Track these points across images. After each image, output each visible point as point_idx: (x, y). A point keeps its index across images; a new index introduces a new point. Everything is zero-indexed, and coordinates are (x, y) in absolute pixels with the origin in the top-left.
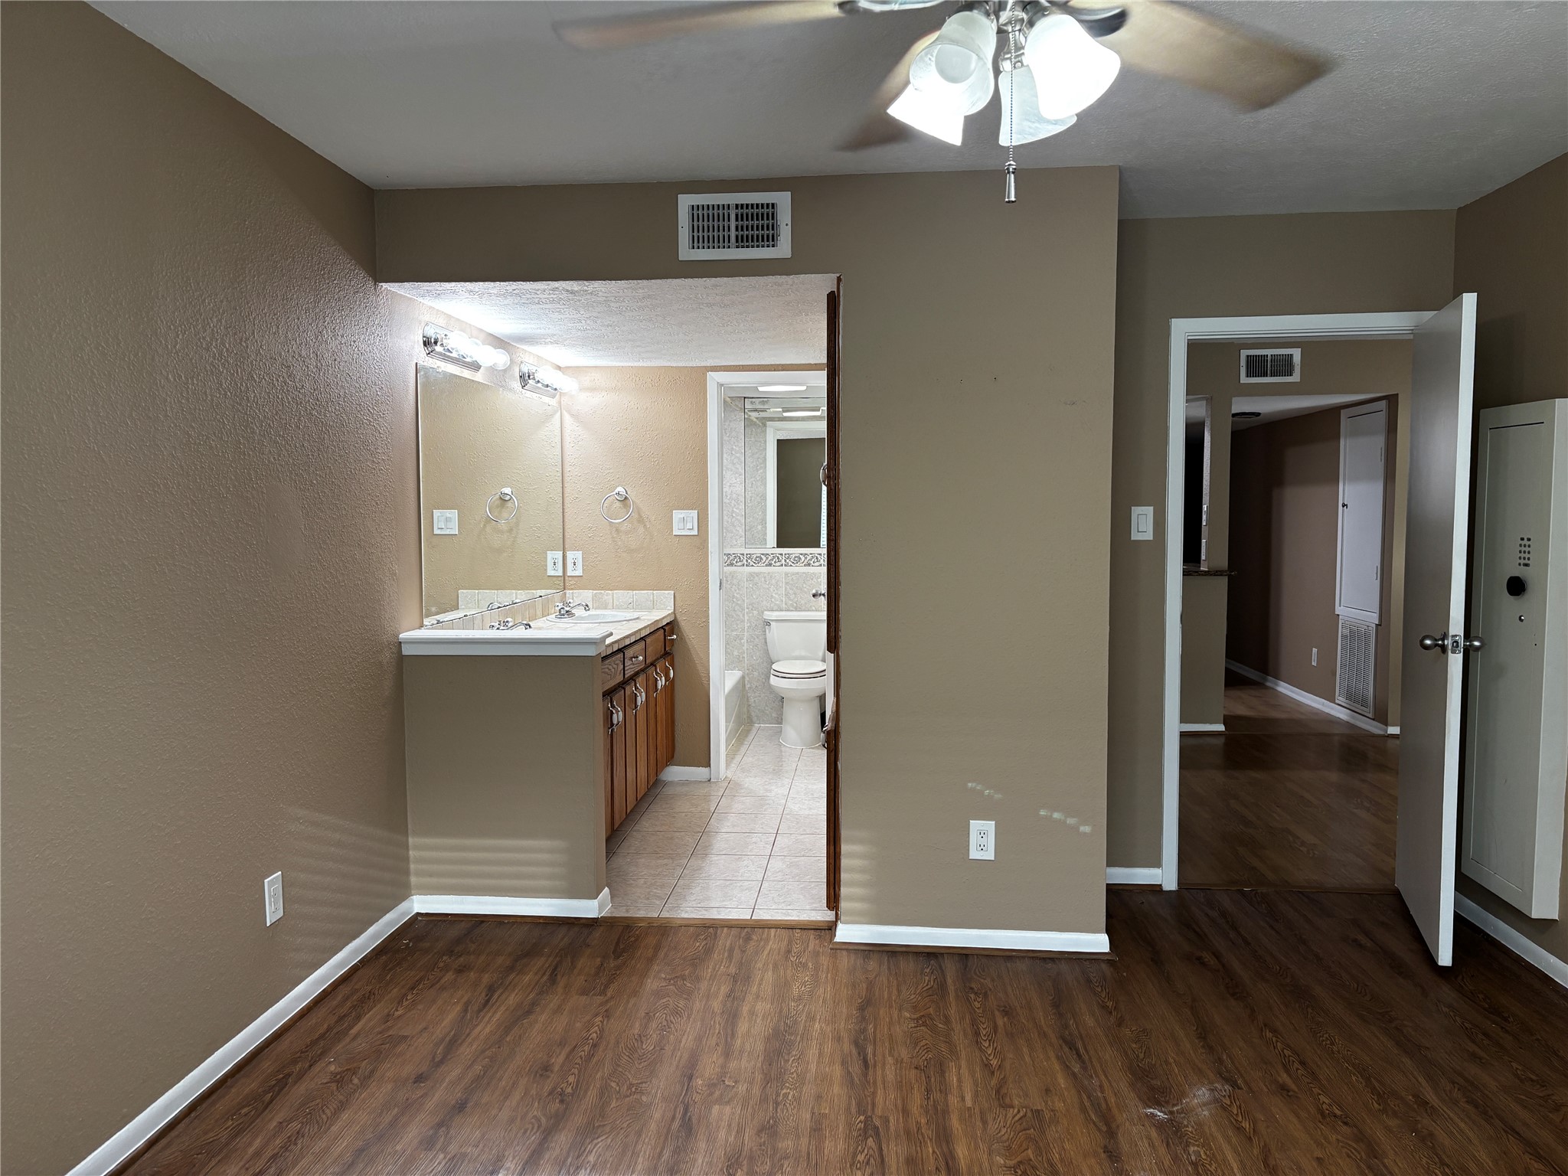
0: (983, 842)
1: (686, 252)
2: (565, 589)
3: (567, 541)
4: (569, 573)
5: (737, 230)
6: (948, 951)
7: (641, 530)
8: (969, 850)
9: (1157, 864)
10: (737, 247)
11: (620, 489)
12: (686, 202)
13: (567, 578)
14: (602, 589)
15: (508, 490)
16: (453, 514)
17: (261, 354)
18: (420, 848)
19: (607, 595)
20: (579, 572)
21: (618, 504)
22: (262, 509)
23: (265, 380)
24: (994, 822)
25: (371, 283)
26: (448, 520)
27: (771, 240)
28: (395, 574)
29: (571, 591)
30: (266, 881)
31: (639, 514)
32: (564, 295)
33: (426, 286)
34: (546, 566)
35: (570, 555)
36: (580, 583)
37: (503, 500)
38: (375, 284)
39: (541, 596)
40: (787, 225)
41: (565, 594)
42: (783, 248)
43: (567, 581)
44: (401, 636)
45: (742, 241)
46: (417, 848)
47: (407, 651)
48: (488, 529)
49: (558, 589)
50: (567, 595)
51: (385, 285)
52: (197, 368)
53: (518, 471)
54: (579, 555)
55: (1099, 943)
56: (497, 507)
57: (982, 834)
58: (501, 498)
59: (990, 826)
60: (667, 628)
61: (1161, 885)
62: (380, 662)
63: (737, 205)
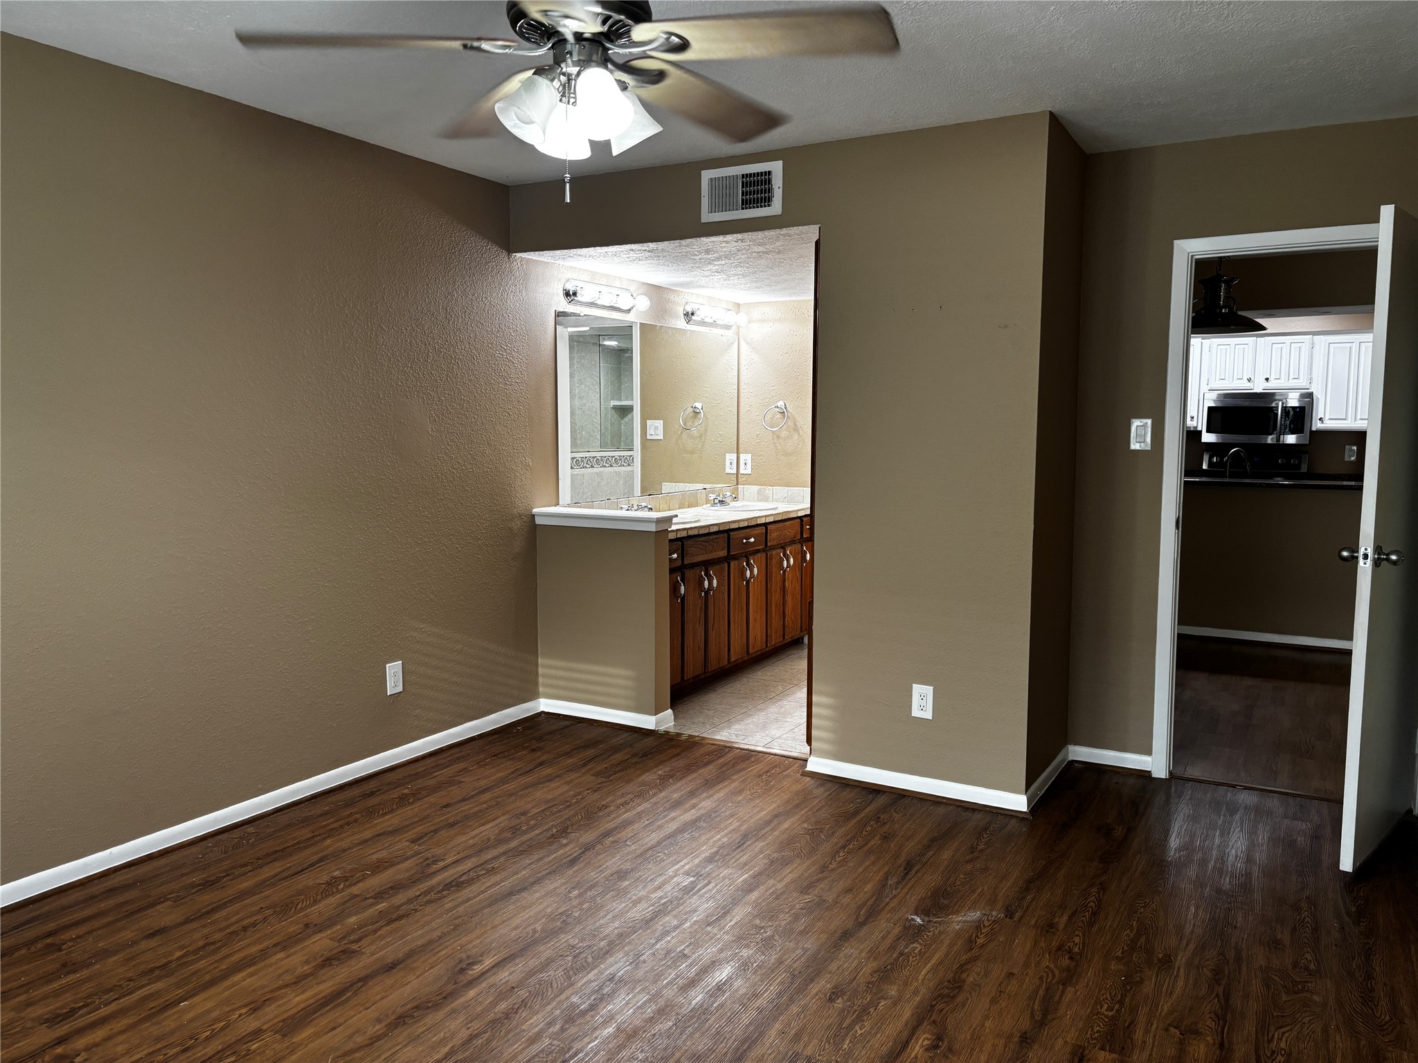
0: (923, 704)
1: (707, 216)
2: (737, 484)
3: (741, 446)
4: (742, 471)
5: (743, 195)
6: (890, 791)
7: (796, 437)
8: (911, 708)
9: (1148, 752)
10: (743, 209)
11: (781, 404)
12: (707, 175)
13: (740, 476)
14: (765, 485)
15: (699, 405)
16: (660, 423)
17: (390, 312)
18: (547, 666)
19: (769, 490)
20: (749, 471)
21: (779, 416)
22: (389, 417)
23: (394, 329)
24: (932, 688)
25: (505, 253)
26: (656, 428)
27: (767, 201)
28: (529, 466)
29: (742, 486)
30: (387, 665)
31: (795, 424)
32: (647, 254)
33: (558, 252)
34: (725, 465)
35: (742, 457)
36: (751, 480)
37: (696, 413)
38: (509, 255)
39: (705, 489)
40: (779, 188)
41: (738, 488)
42: (776, 207)
43: (740, 478)
44: (534, 510)
45: (746, 204)
46: (544, 666)
47: (538, 521)
48: (684, 436)
49: (731, 483)
50: (739, 489)
51: (518, 255)
52: (331, 324)
53: (707, 389)
54: (749, 457)
55: (1018, 802)
56: (691, 418)
57: (922, 697)
58: (694, 411)
59: (929, 690)
60: (805, 519)
61: (1150, 772)
62: (510, 528)
63: (743, 175)
